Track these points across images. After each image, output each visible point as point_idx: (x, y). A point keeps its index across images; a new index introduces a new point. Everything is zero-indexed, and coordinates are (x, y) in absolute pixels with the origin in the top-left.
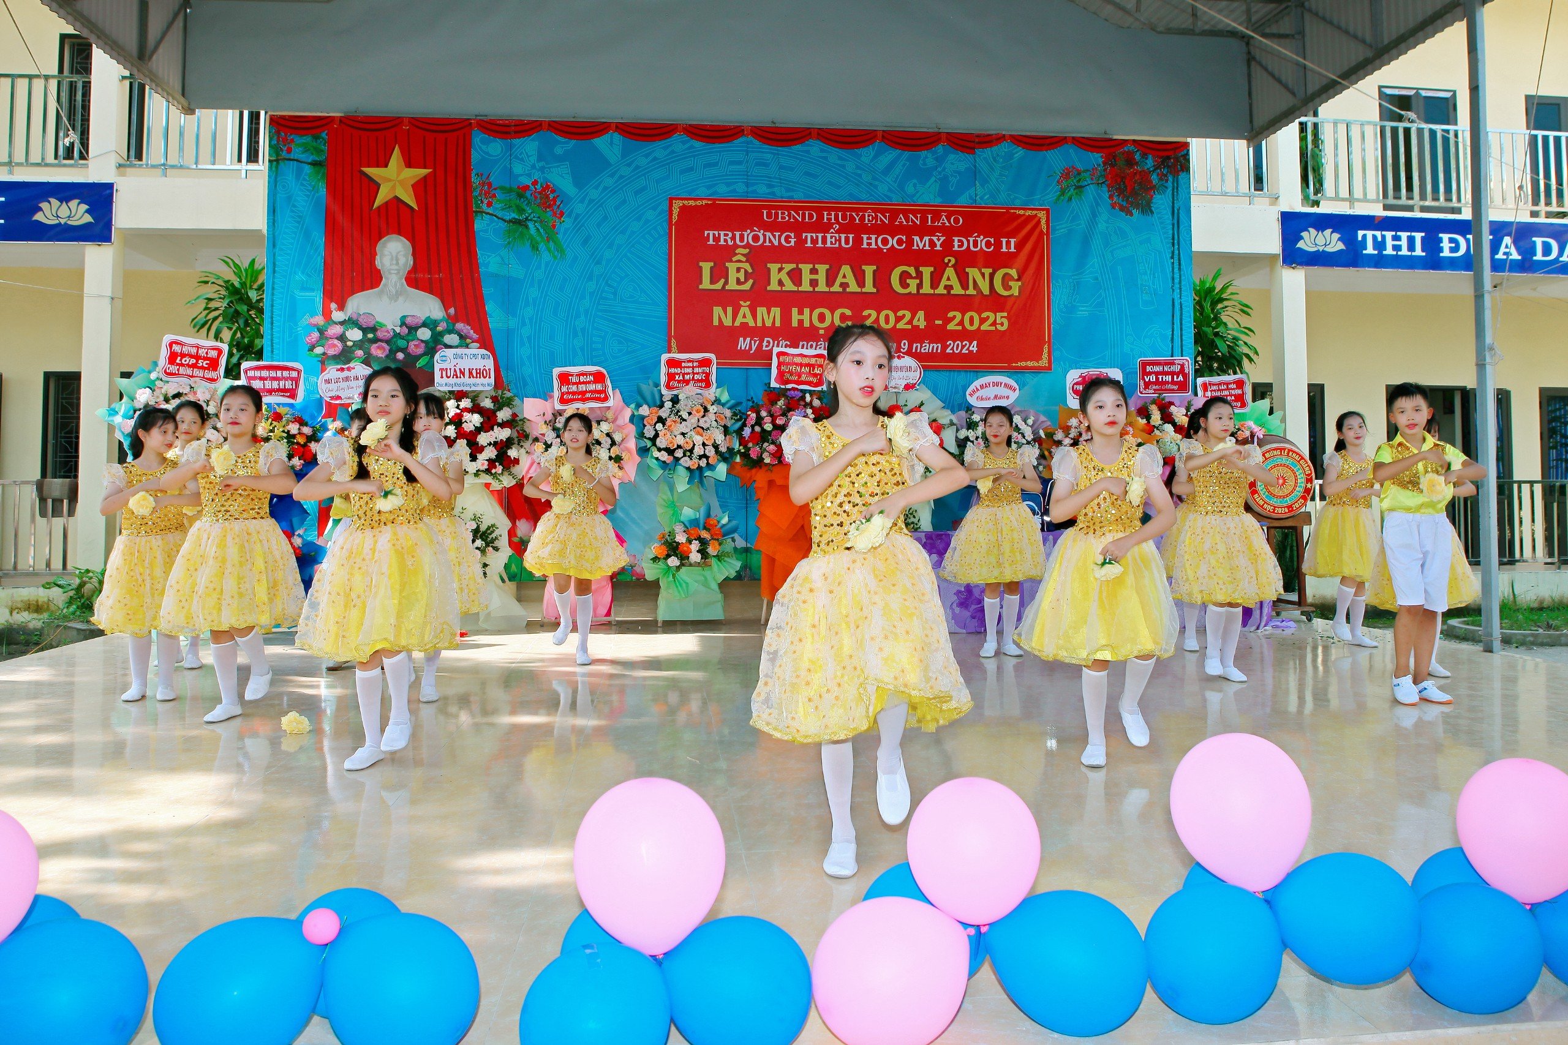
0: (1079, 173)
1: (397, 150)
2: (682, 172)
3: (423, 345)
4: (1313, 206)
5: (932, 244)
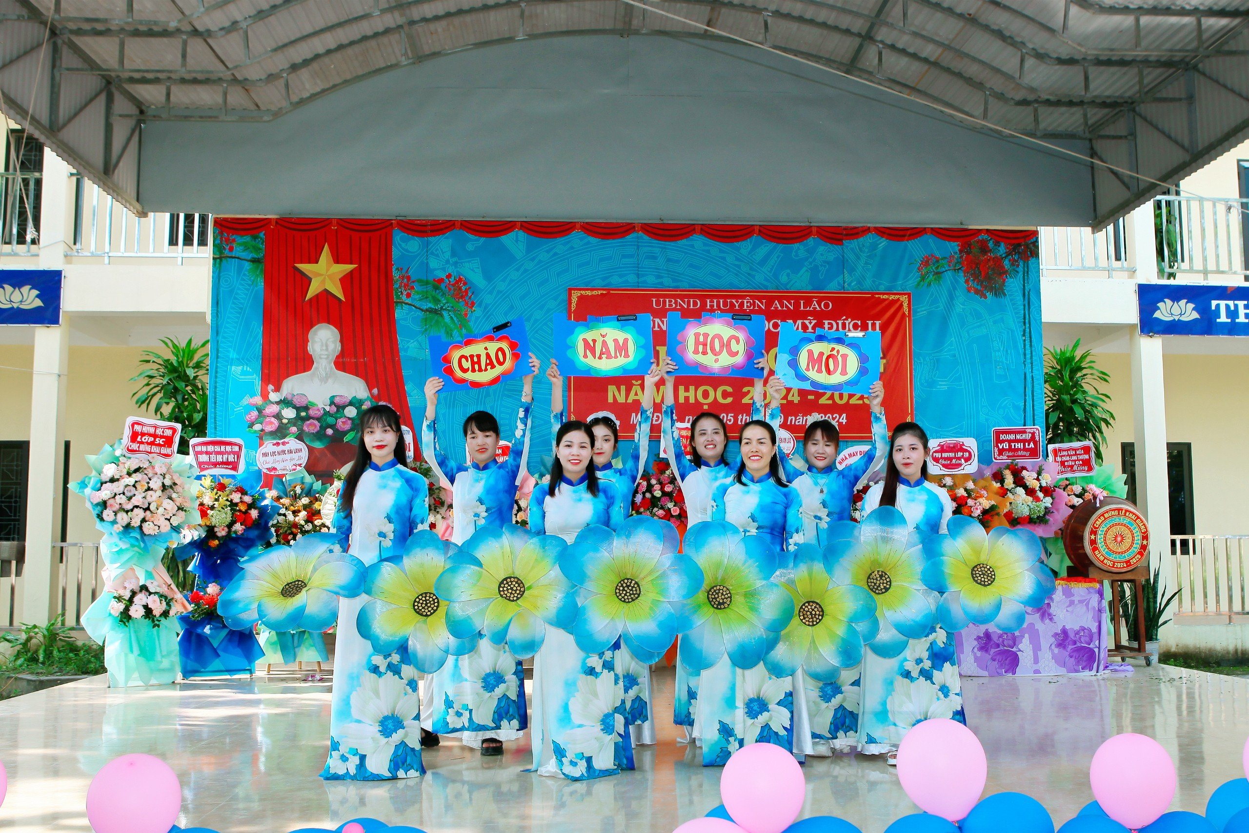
0: (938, 261)
1: (326, 247)
2: (580, 266)
4: (1169, 278)
5: (804, 326)
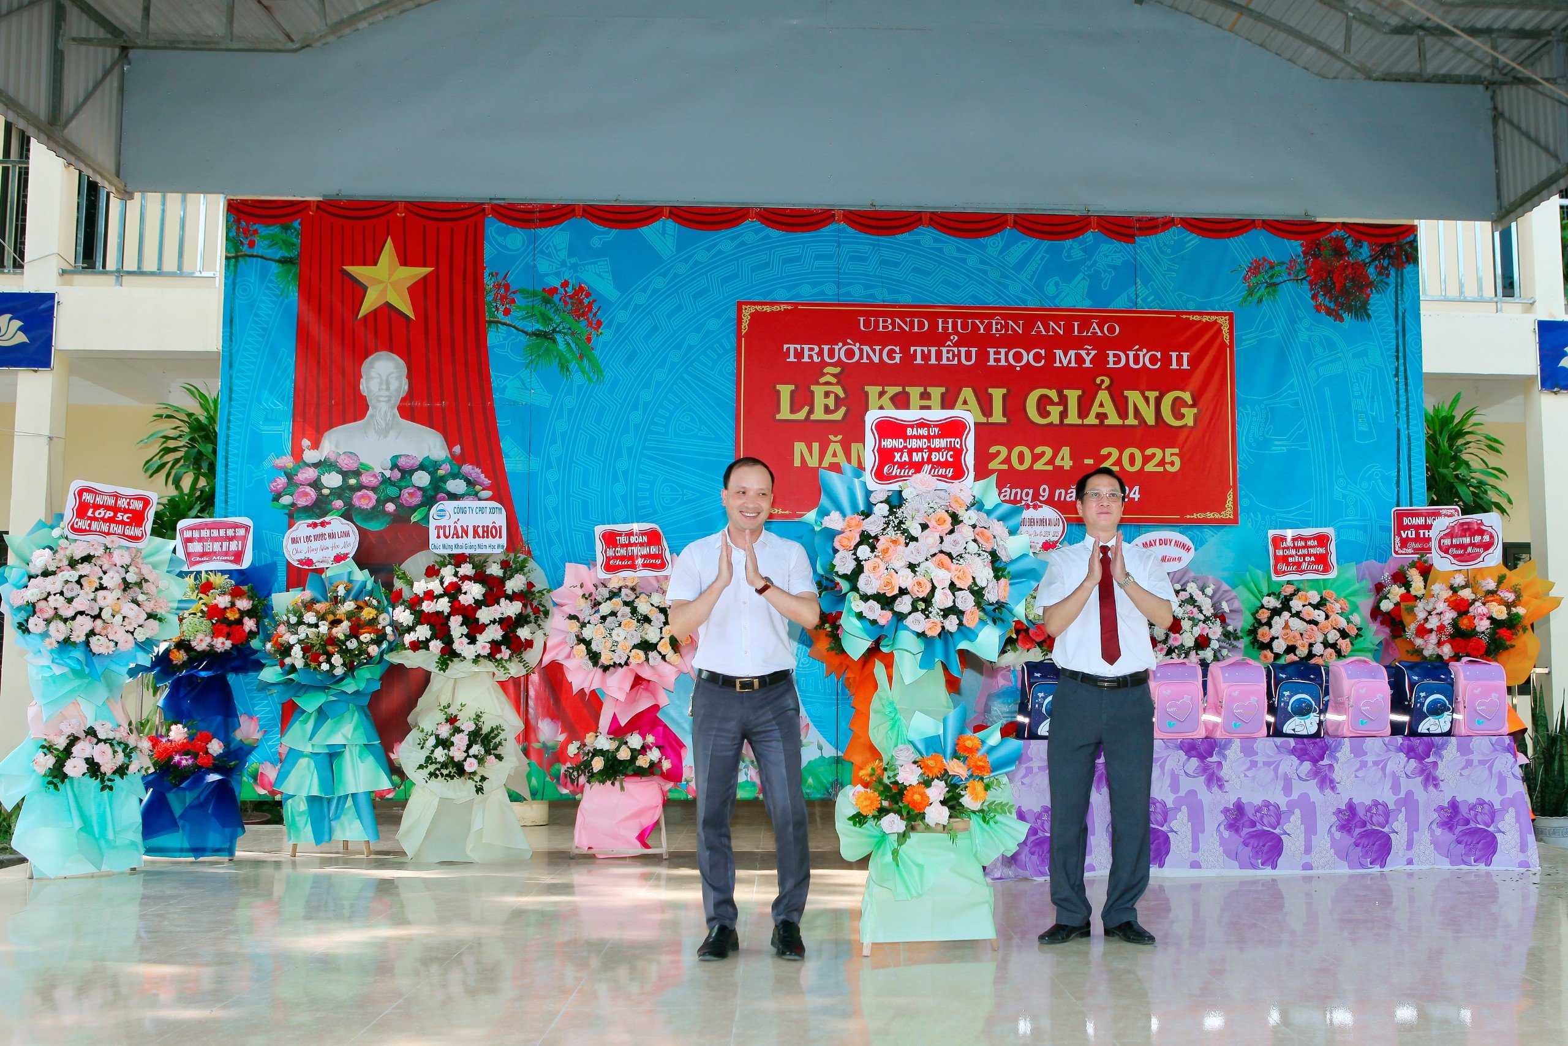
0: (1272, 268)
1: (389, 244)
2: (755, 269)
3: (419, 493)
5: (1080, 359)
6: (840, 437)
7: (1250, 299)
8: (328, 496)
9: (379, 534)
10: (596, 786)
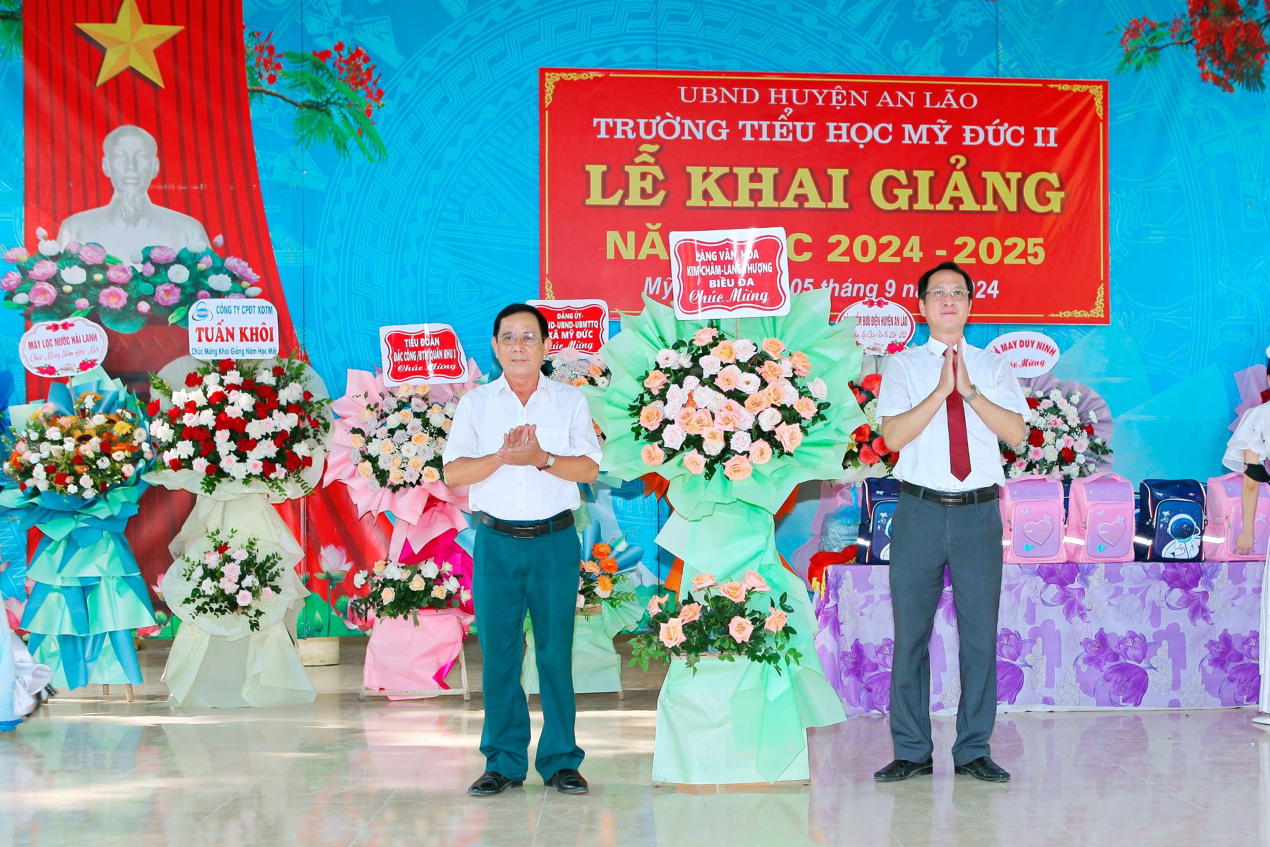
0: (1153, 29)
2: (559, 30)
5: (932, 135)
6: (658, 225)
7: (1127, 66)
8: (70, 294)
9: (132, 338)
10: (387, 620)
